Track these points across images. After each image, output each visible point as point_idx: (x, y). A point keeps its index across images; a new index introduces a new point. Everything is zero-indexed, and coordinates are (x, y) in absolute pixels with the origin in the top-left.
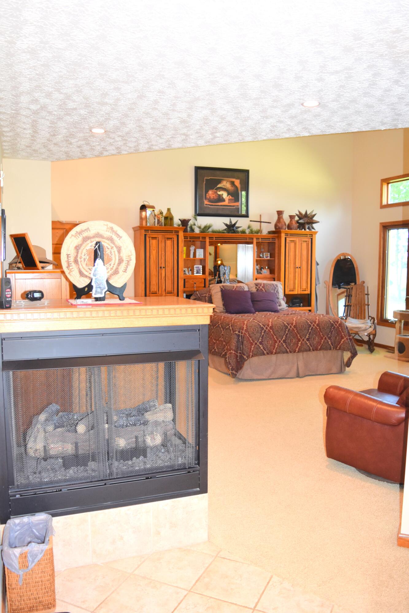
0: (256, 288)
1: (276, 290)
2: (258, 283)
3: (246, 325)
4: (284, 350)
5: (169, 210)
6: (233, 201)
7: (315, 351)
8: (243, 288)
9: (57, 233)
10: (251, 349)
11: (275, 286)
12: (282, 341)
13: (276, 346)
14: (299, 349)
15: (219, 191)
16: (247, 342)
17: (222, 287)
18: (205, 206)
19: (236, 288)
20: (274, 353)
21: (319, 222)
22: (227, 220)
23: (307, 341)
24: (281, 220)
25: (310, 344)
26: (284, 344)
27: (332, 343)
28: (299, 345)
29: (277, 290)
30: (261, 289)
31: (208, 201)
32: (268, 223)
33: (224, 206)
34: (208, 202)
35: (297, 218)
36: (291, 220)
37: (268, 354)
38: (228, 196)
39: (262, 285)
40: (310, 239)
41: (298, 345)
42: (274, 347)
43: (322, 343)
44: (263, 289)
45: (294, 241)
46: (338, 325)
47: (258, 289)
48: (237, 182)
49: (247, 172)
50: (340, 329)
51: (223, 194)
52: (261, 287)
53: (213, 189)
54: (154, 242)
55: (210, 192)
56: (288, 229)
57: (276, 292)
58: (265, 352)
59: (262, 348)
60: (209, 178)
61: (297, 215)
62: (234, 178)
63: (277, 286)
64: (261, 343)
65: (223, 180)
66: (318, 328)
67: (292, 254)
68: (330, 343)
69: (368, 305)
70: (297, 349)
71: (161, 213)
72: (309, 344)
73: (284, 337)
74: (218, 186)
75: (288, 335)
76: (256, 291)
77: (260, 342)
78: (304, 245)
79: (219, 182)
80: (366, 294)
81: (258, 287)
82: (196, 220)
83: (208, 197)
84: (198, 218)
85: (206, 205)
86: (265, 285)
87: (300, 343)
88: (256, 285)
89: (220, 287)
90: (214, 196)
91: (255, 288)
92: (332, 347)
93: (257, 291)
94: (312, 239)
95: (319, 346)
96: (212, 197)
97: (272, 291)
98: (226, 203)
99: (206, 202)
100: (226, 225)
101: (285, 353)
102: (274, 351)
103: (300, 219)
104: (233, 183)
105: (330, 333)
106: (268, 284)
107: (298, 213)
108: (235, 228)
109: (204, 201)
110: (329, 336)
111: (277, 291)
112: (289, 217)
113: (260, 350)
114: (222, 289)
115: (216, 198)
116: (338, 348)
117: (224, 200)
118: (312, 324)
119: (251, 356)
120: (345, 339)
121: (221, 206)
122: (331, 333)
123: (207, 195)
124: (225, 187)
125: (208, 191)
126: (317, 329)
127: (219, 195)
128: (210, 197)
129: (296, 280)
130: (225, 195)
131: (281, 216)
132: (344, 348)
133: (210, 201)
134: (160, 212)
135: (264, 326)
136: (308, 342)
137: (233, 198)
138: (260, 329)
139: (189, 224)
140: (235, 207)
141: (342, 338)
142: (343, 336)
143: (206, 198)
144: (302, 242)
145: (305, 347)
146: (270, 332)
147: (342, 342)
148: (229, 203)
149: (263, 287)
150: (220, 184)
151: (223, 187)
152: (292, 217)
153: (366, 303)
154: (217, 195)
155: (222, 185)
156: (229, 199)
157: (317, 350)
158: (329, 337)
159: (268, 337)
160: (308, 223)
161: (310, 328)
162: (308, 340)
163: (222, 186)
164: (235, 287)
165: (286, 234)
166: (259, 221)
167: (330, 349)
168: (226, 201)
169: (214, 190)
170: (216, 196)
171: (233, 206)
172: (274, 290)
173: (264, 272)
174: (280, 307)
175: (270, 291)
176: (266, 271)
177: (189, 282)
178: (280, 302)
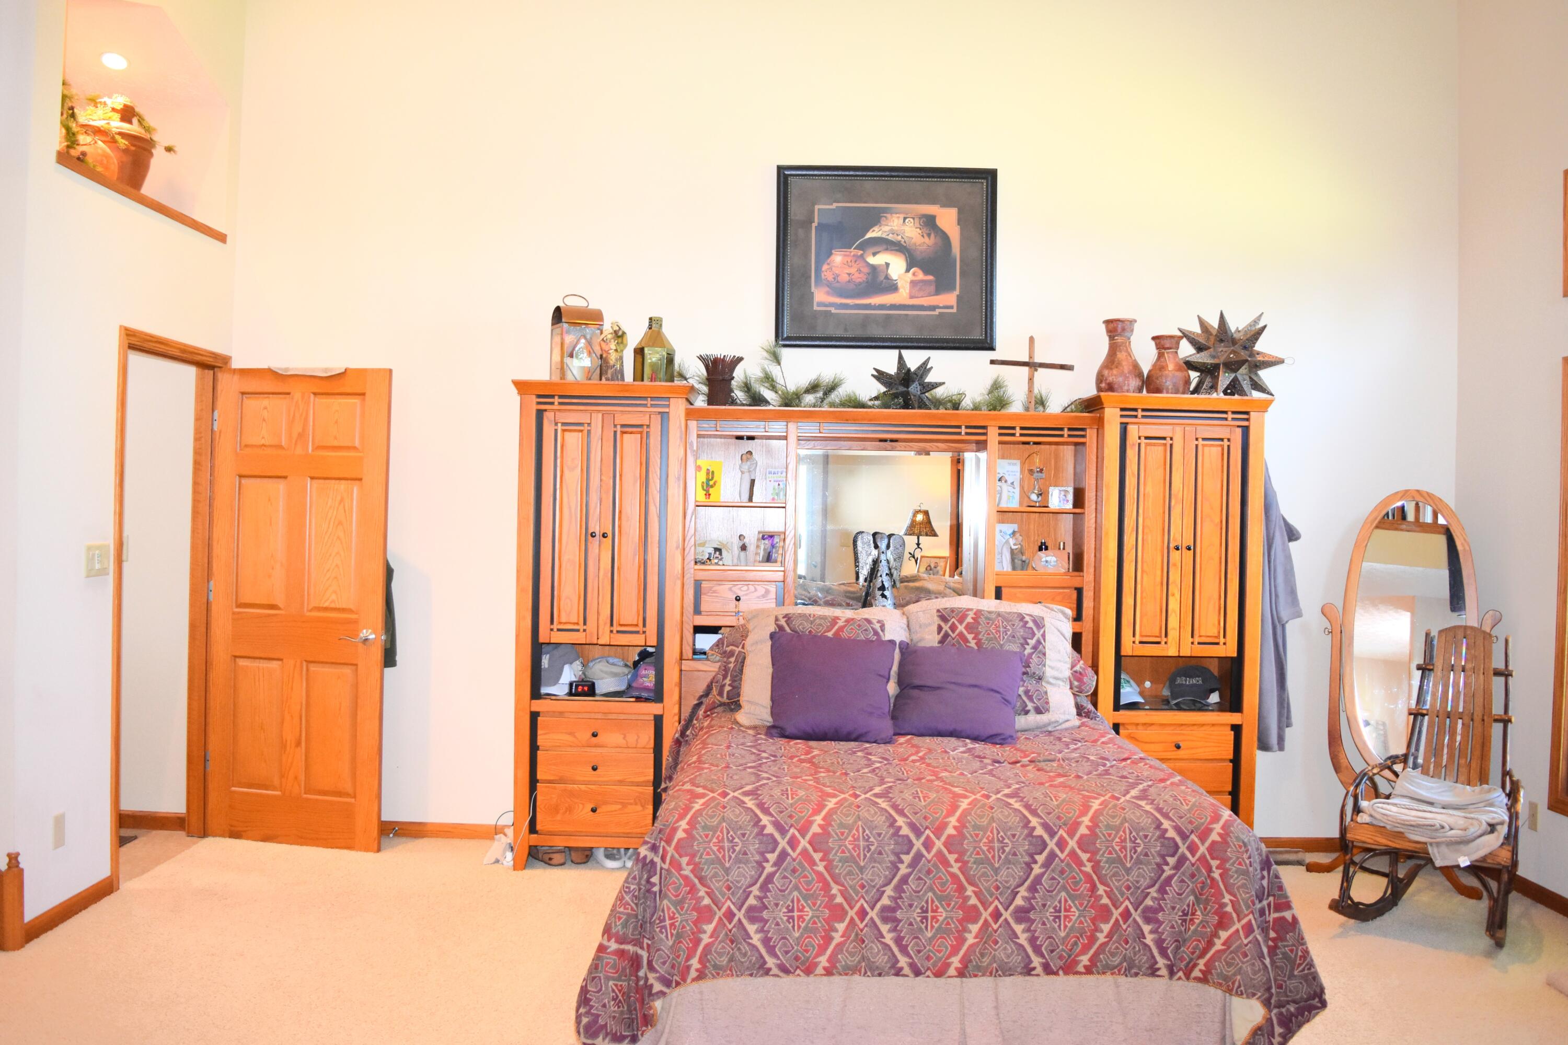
0: (940, 628)
1: (1032, 642)
2: (952, 610)
3: (692, 824)
4: (882, 960)
5: (654, 323)
6: (932, 288)
7: (1062, 981)
8: (877, 626)
9: (265, 408)
10: (697, 942)
11: (1031, 624)
12: (873, 914)
13: (837, 938)
14: (965, 962)
15: (874, 254)
16: (679, 904)
17: (783, 622)
18: (815, 308)
19: (841, 629)
20: (819, 970)
21: (1281, 361)
22: (888, 361)
23: (1019, 920)
24: (1121, 355)
25: (1033, 940)
26: (884, 928)
27: (1159, 943)
28: (970, 939)
29: (1039, 642)
30: (961, 635)
31: (828, 289)
32: (1062, 367)
33: (893, 307)
34: (828, 293)
35: (1186, 350)
36: (1160, 356)
37: (785, 970)
38: (908, 271)
39: (969, 619)
40: (1239, 431)
41: (961, 940)
42: (828, 939)
43: (1101, 938)
44: (970, 637)
45: (1164, 438)
46: (1203, 849)
47: (946, 636)
48: (948, 219)
49: (990, 176)
50: (1216, 875)
51: (887, 265)
52: (961, 628)
53: (850, 248)
54: (573, 440)
55: (838, 258)
56: (1148, 392)
57: (1028, 650)
58: (771, 962)
59: (756, 939)
60: (834, 207)
61: (1185, 335)
62: (933, 201)
63: (1039, 623)
64: (754, 914)
65: (885, 210)
66: (1084, 857)
67: (1152, 488)
68: (1149, 939)
69: (1506, 723)
70: (956, 961)
71: (619, 335)
72: (1023, 939)
73: (889, 891)
74: (870, 235)
75: (912, 884)
76: (936, 644)
77: (751, 909)
78: (1211, 455)
79: (875, 218)
80: (1497, 673)
81: (946, 628)
82: (777, 359)
83: (828, 275)
84: (787, 354)
85: (819, 304)
86: (982, 620)
87: (975, 928)
88: (944, 618)
89: (777, 619)
90: (853, 270)
91: (935, 628)
92: (1161, 962)
93: (941, 642)
94: (1246, 431)
95: (1084, 951)
96: (844, 278)
97: (1014, 647)
98: (903, 296)
99: (821, 295)
100: (880, 376)
101: (888, 974)
102: (823, 961)
103: (1200, 348)
104: (929, 222)
105: (1153, 892)
106: (999, 615)
107: (1197, 329)
108: (914, 388)
109: (813, 289)
110: (1149, 902)
111: (1035, 648)
112: (1153, 343)
113: (745, 947)
114: (781, 628)
115: (859, 278)
116: (1196, 973)
117: (892, 287)
118: (1052, 834)
119: (693, 974)
120: (1238, 926)
121: (882, 307)
122: (1162, 891)
123: (825, 267)
124: (899, 238)
125: (830, 254)
126: (1080, 864)
127: (874, 268)
128: (836, 277)
130: (896, 266)
131: (1119, 339)
132: (1226, 978)
133: (836, 290)
134: (615, 332)
136: (1019, 928)
137: (931, 278)
138: (754, 847)
139: (739, 373)
140: (937, 312)
141: (1223, 922)
142: (1229, 909)
143: (820, 281)
144: (1201, 442)
145: (1003, 951)
146: (812, 863)
147: (1218, 945)
148: (911, 297)
149: (968, 627)
150: (876, 228)
151: (890, 237)
152: (1167, 343)
153: (1497, 709)
154: (866, 270)
155: (886, 228)
156: (913, 283)
157: (1069, 968)
158: (1147, 909)
159: (796, 888)
160: (1233, 366)
161: (1043, 858)
162: (1022, 915)
163: (884, 236)
164: (841, 623)
165: (1122, 409)
166: (1026, 359)
167: (1153, 972)
168: (901, 290)
169: (853, 251)
170: (859, 271)
171: (933, 308)
172: (1022, 641)
173: (1047, 561)
174: (1039, 717)
175: (1001, 646)
176: (1054, 559)
177: (715, 592)
178: (1046, 693)
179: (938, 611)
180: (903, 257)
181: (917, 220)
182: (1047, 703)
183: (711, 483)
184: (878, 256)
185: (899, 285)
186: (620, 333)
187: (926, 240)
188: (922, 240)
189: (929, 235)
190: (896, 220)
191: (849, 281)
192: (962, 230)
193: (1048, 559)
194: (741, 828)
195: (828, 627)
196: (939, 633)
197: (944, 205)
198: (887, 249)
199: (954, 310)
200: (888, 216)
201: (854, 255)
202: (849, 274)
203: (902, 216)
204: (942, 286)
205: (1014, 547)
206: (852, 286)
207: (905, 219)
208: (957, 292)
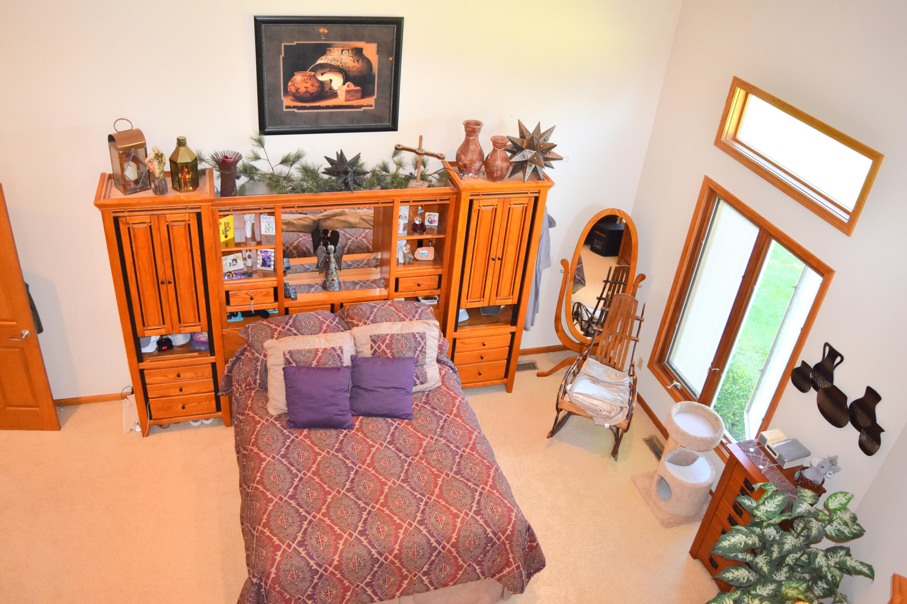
0: (372, 347)
1: (419, 349)
2: (378, 335)
3: (278, 569)
4: (367, 599)
5: (180, 141)
6: (360, 95)
7: (441, 590)
8: (339, 352)
11: (419, 339)
12: (362, 585)
13: (347, 597)
14: (404, 591)
15: (322, 74)
16: (276, 600)
18: (285, 110)
19: (321, 357)
21: (563, 161)
23: (424, 575)
24: (472, 147)
25: (430, 581)
26: (367, 588)
27: (482, 571)
28: (404, 585)
29: (423, 347)
30: (383, 350)
31: (292, 97)
32: (438, 156)
33: (335, 107)
34: (293, 100)
36: (495, 149)
38: (344, 84)
39: (387, 341)
40: (534, 199)
41: (400, 586)
42: (343, 598)
43: (459, 576)
44: (388, 351)
45: (493, 206)
46: (503, 538)
47: (376, 351)
48: (370, 50)
49: (396, 23)
50: (508, 546)
51: (331, 81)
52: (383, 347)
53: (305, 70)
55: (298, 77)
57: (417, 353)
60: (295, 43)
61: (514, 137)
62: (360, 39)
63: (423, 336)
64: (310, 597)
65: (329, 46)
66: (453, 549)
67: (484, 232)
68: (478, 571)
69: (636, 341)
70: (398, 593)
72: (426, 581)
73: (369, 576)
74: (319, 62)
75: (379, 572)
76: (370, 356)
79: (322, 50)
80: (637, 319)
81: (375, 347)
82: (261, 143)
83: (291, 88)
84: (268, 139)
85: (287, 107)
86: (394, 341)
87: (406, 581)
88: (373, 341)
90: (308, 85)
91: (369, 347)
92: (483, 576)
93: (373, 354)
94: (537, 199)
95: (453, 579)
96: (302, 90)
97: (410, 354)
98: (341, 100)
99: (287, 101)
104: (358, 52)
105: (481, 555)
106: (403, 336)
109: (282, 98)
110: (479, 559)
111: (421, 351)
112: (491, 141)
114: (287, 359)
115: (312, 90)
116: (496, 578)
117: (334, 94)
118: (440, 543)
120: (514, 567)
121: (328, 107)
122: (485, 555)
123: (290, 84)
124: (339, 63)
125: (293, 75)
126: (451, 552)
127: (322, 83)
128: (297, 89)
129: (487, 282)
130: (337, 81)
131: (472, 137)
133: (298, 97)
135: (320, 566)
136: (424, 578)
137: (359, 88)
138: (308, 574)
140: (362, 109)
141: (508, 564)
143: (286, 93)
144: (512, 206)
145: (418, 586)
146: (335, 575)
147: (505, 572)
148: (346, 100)
149: (387, 346)
150: (323, 57)
151: (333, 63)
152: (499, 142)
153: (634, 334)
154: (317, 84)
155: (330, 57)
156: (348, 92)
157: (445, 585)
158: (478, 561)
159: (328, 584)
161: (434, 554)
162: (426, 573)
163: (329, 62)
164: (320, 354)
165: (471, 193)
166: (417, 148)
167: (478, 579)
168: (340, 96)
169: (308, 73)
170: (312, 85)
171: (360, 107)
172: (414, 349)
173: (422, 253)
174: (422, 386)
175: (404, 355)
176: (426, 252)
177: (238, 295)
178: (426, 373)
179: (371, 337)
180: (341, 75)
181: (350, 51)
182: (426, 378)
183: (228, 229)
184: (325, 76)
185: (339, 93)
186: (160, 154)
187: (356, 64)
188: (354, 64)
189: (358, 61)
190: (336, 52)
191: (306, 92)
192: (379, 58)
193: (424, 252)
194: (301, 568)
195: (313, 358)
196: (371, 350)
197: (367, 42)
198: (330, 71)
199: (373, 108)
200: (331, 49)
201: (309, 75)
202: (306, 88)
203: (340, 49)
204: (365, 93)
205: (405, 252)
206: (308, 95)
207: (342, 51)
208: (375, 97)
